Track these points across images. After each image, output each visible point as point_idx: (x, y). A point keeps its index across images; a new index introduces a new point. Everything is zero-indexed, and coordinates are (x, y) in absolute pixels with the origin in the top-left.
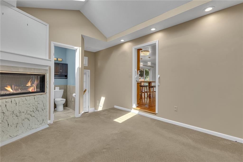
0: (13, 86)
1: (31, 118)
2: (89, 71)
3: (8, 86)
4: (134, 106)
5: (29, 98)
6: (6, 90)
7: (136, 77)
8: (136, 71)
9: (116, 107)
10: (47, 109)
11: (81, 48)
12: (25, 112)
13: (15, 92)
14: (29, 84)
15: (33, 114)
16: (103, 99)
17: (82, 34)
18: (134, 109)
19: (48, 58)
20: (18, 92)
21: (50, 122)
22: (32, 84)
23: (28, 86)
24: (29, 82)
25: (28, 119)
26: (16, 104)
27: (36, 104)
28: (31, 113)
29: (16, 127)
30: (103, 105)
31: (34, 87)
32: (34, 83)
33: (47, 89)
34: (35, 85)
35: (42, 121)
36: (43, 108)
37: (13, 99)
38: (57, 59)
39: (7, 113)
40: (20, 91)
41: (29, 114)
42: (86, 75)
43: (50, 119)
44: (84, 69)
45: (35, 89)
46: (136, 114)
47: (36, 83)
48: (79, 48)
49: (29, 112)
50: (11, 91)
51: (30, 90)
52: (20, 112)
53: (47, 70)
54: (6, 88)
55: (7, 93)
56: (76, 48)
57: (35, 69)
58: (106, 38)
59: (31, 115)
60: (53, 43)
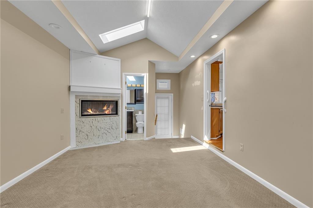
0: (93, 110)
1: (108, 133)
2: (172, 94)
3: (89, 109)
4: (206, 138)
5: (107, 118)
6: (88, 112)
7: (208, 100)
8: (208, 93)
9: (192, 137)
10: (120, 128)
11: (148, 74)
12: (104, 128)
13: (94, 113)
14: (105, 108)
15: (109, 131)
16: (184, 126)
17: (150, 60)
18: (206, 142)
19: (120, 88)
20: (96, 114)
21: (123, 139)
22: (107, 108)
23: (104, 110)
24: (105, 106)
25: (106, 134)
26: (98, 121)
27: (112, 124)
28: (108, 130)
29: (98, 138)
30: (184, 134)
31: (110, 110)
32: (109, 107)
33: (120, 113)
34: (110, 109)
35: (116, 137)
36: (117, 127)
37: (96, 118)
38: (132, 85)
39: (93, 127)
40: (98, 113)
41: (106, 130)
42: (169, 100)
43: (122, 138)
44: (155, 93)
45: (110, 111)
46: (206, 148)
47: (111, 107)
48: (145, 74)
49: (106, 129)
50: (92, 112)
51: (106, 112)
52: (101, 128)
53: (120, 97)
54: (88, 110)
55: (89, 114)
56: (143, 74)
57: (110, 96)
58: (177, 58)
59: (108, 131)
60: (124, 74)
